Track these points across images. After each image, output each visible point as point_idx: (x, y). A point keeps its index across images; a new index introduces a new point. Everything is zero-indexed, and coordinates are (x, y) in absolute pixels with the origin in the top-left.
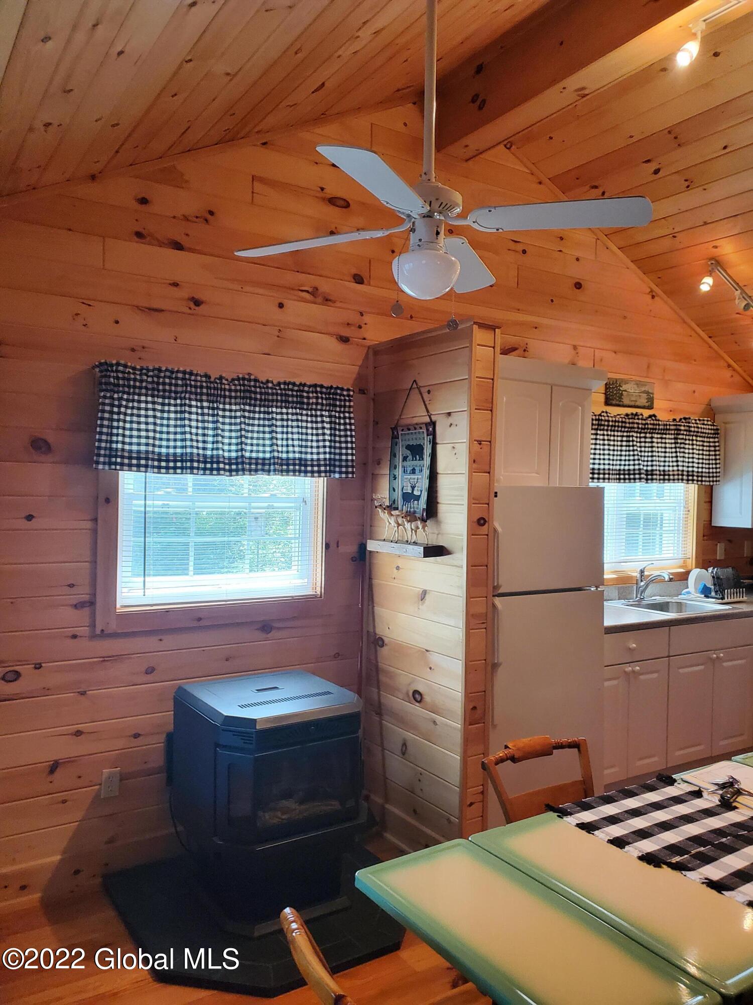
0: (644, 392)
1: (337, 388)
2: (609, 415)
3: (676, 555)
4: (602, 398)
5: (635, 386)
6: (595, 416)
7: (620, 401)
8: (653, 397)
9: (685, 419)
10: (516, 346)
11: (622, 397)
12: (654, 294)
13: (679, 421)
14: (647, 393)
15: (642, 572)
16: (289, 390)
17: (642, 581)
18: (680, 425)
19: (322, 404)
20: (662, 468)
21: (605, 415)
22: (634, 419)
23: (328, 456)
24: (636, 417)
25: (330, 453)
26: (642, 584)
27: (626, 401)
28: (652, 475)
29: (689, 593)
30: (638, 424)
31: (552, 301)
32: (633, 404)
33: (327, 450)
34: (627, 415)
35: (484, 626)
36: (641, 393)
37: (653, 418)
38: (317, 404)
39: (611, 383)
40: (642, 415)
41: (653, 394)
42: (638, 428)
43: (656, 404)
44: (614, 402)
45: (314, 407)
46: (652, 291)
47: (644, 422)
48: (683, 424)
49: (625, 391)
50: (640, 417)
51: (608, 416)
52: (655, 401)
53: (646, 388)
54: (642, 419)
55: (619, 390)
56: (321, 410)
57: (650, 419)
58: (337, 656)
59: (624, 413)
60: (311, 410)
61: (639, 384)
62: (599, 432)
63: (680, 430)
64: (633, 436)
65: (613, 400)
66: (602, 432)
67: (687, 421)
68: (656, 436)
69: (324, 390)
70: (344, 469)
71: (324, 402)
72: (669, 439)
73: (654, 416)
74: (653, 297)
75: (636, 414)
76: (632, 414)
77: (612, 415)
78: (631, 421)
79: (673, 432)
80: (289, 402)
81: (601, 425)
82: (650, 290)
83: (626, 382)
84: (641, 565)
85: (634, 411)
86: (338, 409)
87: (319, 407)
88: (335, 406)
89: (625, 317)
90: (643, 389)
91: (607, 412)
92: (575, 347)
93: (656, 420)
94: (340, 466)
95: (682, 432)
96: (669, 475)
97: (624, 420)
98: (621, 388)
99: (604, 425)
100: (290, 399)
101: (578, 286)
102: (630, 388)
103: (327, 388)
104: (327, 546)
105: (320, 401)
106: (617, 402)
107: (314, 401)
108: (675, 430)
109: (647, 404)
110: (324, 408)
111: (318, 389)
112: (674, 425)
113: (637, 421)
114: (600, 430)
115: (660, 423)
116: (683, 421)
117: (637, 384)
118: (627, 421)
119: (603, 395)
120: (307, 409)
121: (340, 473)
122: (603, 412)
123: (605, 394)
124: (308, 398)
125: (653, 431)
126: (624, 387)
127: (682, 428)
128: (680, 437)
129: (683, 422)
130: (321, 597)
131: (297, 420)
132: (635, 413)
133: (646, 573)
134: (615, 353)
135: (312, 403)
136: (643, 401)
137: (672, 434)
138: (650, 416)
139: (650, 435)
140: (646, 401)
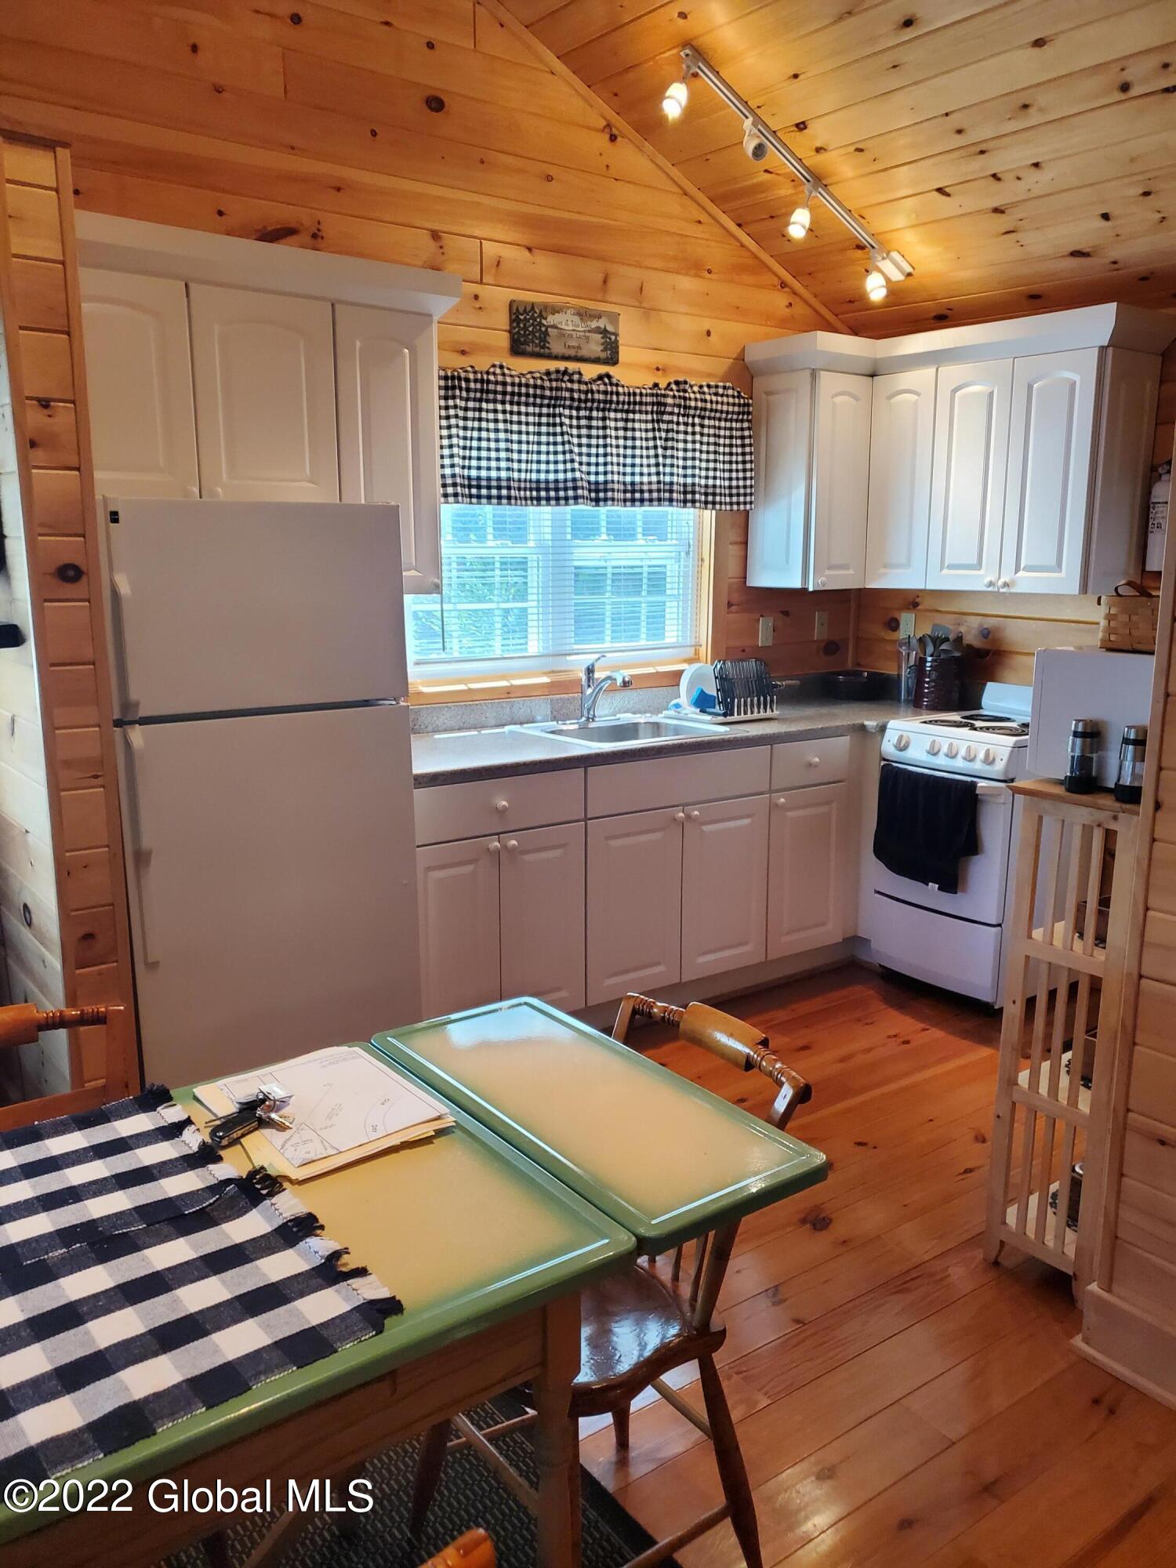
0: (598, 330)
2: (506, 371)
3: (680, 639)
4: (503, 340)
5: (577, 319)
6: (475, 372)
7: (543, 347)
8: (616, 341)
9: (677, 383)
10: (293, 225)
11: (548, 339)
12: (615, 131)
13: (665, 389)
14: (604, 332)
15: (590, 671)
17: (589, 686)
18: (665, 396)
20: (628, 479)
21: (498, 371)
22: (562, 381)
24: (566, 378)
26: (589, 691)
27: (556, 347)
28: (606, 491)
29: (677, 706)
30: (572, 390)
31: (374, 133)
32: (572, 353)
34: (548, 373)
35: (99, 781)
36: (589, 331)
37: (606, 380)
39: (521, 310)
40: (580, 373)
41: (616, 335)
42: (572, 399)
43: (624, 354)
44: (529, 349)
46: (609, 125)
47: (583, 387)
48: (671, 393)
49: (554, 327)
50: (576, 377)
51: (504, 375)
52: (621, 349)
53: (602, 323)
54: (580, 382)
55: (540, 324)
57: (599, 382)
59: (543, 370)
61: (583, 314)
62: (484, 405)
63: (665, 405)
64: (560, 415)
65: (526, 343)
66: (491, 406)
67: (682, 387)
68: (612, 415)
72: (641, 422)
73: (609, 376)
74: (613, 138)
75: (565, 372)
76: (558, 371)
77: (513, 373)
78: (554, 384)
79: (649, 408)
81: (488, 392)
82: (605, 123)
83: (555, 310)
84: (588, 659)
85: (562, 365)
89: (549, 178)
90: (594, 324)
91: (501, 367)
92: (435, 235)
93: (611, 384)
95: (669, 409)
96: (642, 491)
97: (539, 382)
98: (544, 322)
99: (495, 392)
101: (436, 104)
102: (565, 321)
106: (537, 349)
108: (653, 404)
109: (603, 355)
112: (652, 395)
113: (569, 385)
114: (487, 401)
115: (621, 390)
116: (674, 387)
117: (579, 314)
118: (547, 384)
119: (506, 335)
122: (494, 366)
123: (510, 332)
125: (606, 406)
126: (551, 319)
127: (670, 401)
128: (666, 417)
129: (672, 390)
132: (562, 369)
133: (597, 675)
134: (530, 249)
136: (595, 347)
137: (647, 413)
138: (600, 377)
139: (601, 414)
140: (602, 348)
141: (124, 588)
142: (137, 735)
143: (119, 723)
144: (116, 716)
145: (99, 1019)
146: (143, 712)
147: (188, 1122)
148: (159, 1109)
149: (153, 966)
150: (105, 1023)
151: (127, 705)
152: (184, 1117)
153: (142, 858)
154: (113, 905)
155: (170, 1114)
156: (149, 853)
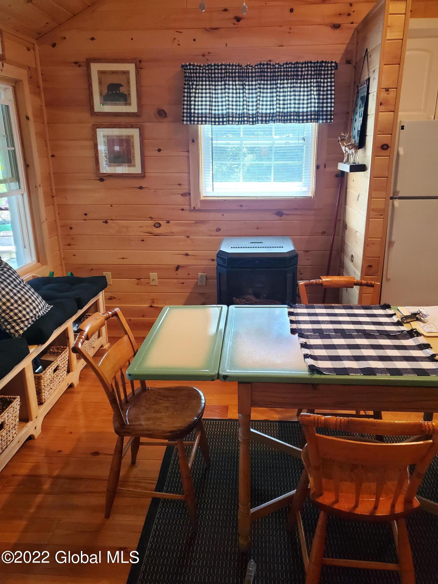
1: (322, 62)
16: (289, 68)
19: (311, 75)
23: (316, 109)
25: (318, 107)
33: (316, 105)
35: (382, 217)
38: (308, 75)
45: (306, 77)
56: (311, 79)
58: (324, 233)
60: (304, 79)
69: (313, 65)
70: (325, 117)
71: (313, 73)
80: (288, 76)
86: (323, 77)
87: (309, 77)
88: (321, 74)
94: (323, 115)
100: (290, 74)
103: (314, 63)
104: (318, 167)
105: (310, 72)
107: (306, 73)
110: (313, 77)
111: (309, 65)
120: (301, 79)
121: (323, 119)
124: (302, 71)
130: (314, 198)
131: (294, 87)
135: (304, 75)
141: (401, 152)
142: (397, 202)
143: (392, 198)
144: (391, 196)
145: (372, 286)
146: (400, 195)
147: (395, 314)
148: (387, 310)
149: (388, 280)
150: (373, 287)
151: (395, 192)
152: (394, 313)
153: (391, 244)
154: (379, 257)
155: (389, 312)
156: (394, 242)
